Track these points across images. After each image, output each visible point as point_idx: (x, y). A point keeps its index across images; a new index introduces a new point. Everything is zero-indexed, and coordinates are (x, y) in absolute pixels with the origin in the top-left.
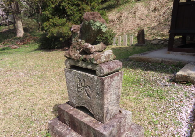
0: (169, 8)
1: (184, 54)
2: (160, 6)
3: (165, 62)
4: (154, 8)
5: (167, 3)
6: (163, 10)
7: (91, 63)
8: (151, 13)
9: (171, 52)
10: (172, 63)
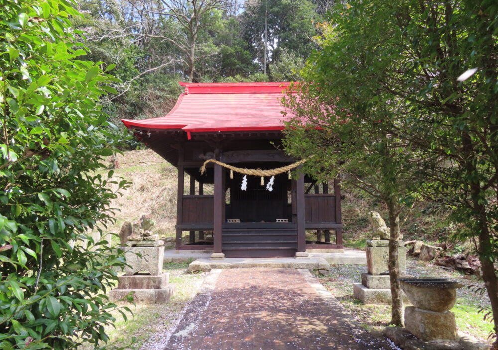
0: (165, 189)
1: (194, 252)
2: (151, 183)
3: (176, 261)
4: (140, 186)
5: (161, 180)
6: (157, 191)
7: (151, 241)
8: (136, 194)
9: (180, 251)
10: (183, 261)
